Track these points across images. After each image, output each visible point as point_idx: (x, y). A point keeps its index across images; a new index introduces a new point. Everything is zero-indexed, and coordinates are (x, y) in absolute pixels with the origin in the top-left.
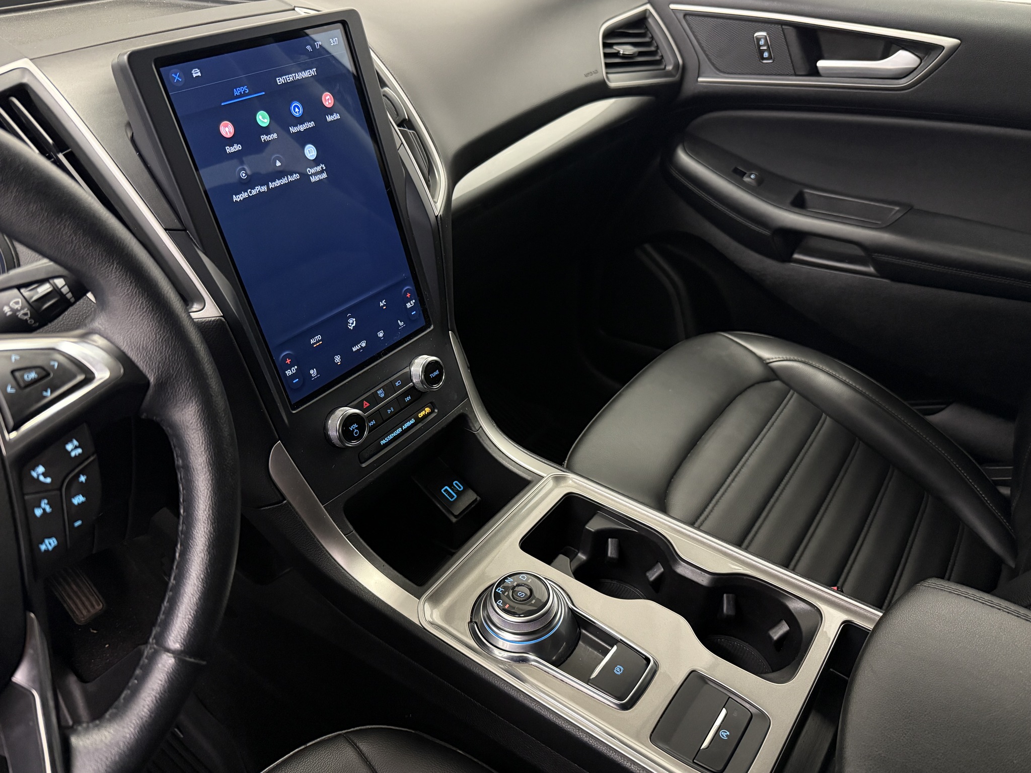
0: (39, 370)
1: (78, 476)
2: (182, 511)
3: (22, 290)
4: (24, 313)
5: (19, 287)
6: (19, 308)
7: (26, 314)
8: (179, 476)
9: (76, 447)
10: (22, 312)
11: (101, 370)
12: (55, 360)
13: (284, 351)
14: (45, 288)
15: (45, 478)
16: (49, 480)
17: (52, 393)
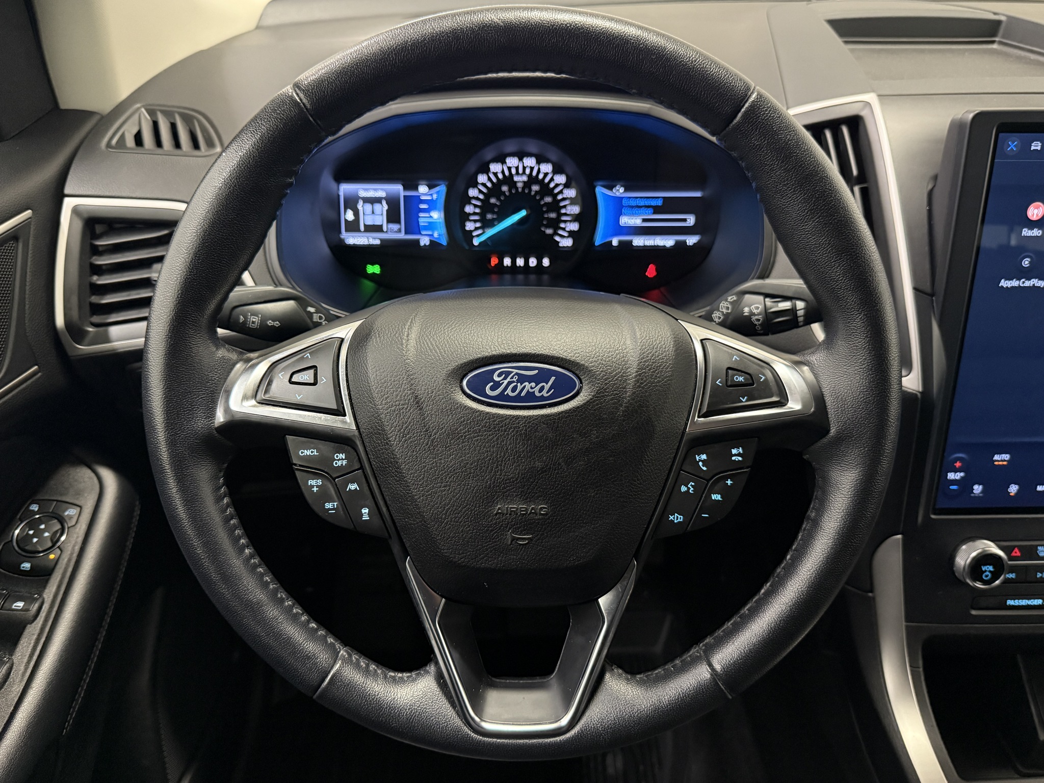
0: (748, 376)
1: (726, 478)
2: (788, 557)
3: (767, 300)
4: (757, 319)
5: (767, 295)
6: (756, 313)
7: (758, 320)
8: (804, 526)
9: (739, 455)
10: (757, 317)
11: (795, 401)
12: (764, 375)
13: (959, 452)
14: (785, 305)
15: (703, 466)
16: (705, 469)
17: (747, 401)
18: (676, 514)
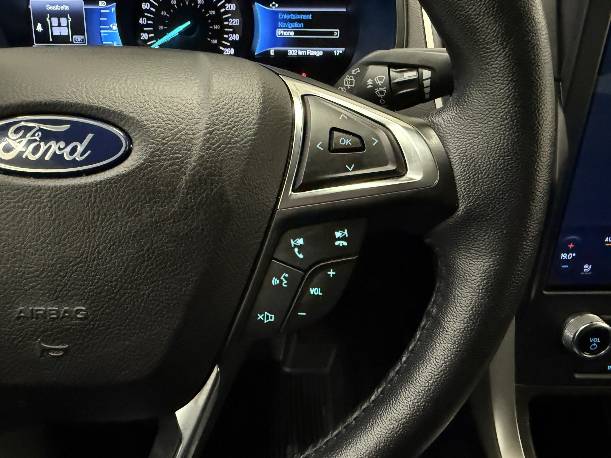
0: (357, 140)
1: (328, 268)
2: (404, 359)
3: (391, 69)
4: (381, 91)
5: (391, 65)
6: (379, 84)
9: (343, 239)
10: (381, 89)
11: (415, 170)
12: (378, 138)
13: (574, 235)
14: (411, 75)
15: (299, 252)
16: (301, 256)
17: (353, 170)
18: (266, 313)
